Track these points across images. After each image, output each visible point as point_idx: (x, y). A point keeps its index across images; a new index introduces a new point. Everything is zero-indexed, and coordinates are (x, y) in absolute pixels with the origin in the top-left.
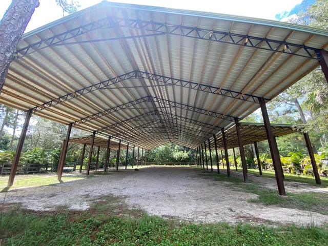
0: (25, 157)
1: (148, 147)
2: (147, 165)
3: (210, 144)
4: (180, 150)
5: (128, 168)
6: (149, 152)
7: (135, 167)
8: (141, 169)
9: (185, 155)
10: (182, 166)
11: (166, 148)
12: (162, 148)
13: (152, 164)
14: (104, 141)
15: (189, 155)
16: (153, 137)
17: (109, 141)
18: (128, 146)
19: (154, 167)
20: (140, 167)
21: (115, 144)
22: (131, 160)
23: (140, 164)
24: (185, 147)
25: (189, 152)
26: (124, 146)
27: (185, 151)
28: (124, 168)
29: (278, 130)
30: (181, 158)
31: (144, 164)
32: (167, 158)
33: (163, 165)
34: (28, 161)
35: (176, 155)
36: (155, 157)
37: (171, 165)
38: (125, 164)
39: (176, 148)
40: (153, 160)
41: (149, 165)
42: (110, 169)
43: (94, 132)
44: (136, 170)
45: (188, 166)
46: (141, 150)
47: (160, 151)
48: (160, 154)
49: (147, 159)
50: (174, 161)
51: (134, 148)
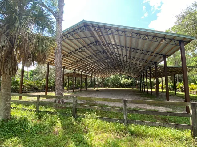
0: (41, 83)
1: (103, 76)
2: (103, 87)
3: (147, 74)
4: (125, 78)
5: (92, 89)
6: (104, 79)
7: (96, 89)
8: (99, 90)
9: (129, 81)
10: (127, 88)
11: (115, 77)
12: (113, 77)
13: (107, 87)
14: (79, 74)
15: (132, 81)
16: (106, 71)
17: (81, 74)
18: (91, 76)
19: (108, 89)
20: (99, 89)
21: (84, 76)
22: (93, 85)
23: (99, 87)
24: (129, 76)
25: (132, 80)
26: (89, 76)
27: (129, 79)
28: (90, 89)
29: (176, 69)
30: (126, 83)
31: (101, 87)
32: (116, 83)
33: (114, 87)
34: (43, 85)
35: (123, 81)
36: (108, 82)
37: (120, 88)
38: (90, 87)
39: (123, 76)
40: (107, 84)
41: (105, 87)
42: (83, 89)
43: (74, 70)
44: (97, 90)
45: (131, 89)
46: (99, 78)
47: (111, 79)
48: (112, 81)
49: (103, 84)
50: (121, 85)
51: (95, 77)
